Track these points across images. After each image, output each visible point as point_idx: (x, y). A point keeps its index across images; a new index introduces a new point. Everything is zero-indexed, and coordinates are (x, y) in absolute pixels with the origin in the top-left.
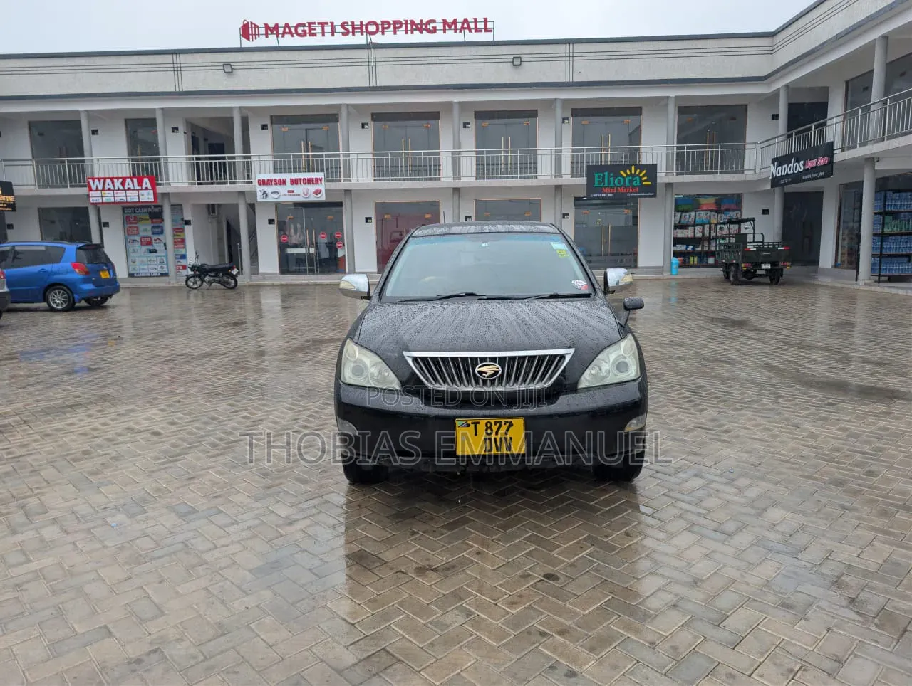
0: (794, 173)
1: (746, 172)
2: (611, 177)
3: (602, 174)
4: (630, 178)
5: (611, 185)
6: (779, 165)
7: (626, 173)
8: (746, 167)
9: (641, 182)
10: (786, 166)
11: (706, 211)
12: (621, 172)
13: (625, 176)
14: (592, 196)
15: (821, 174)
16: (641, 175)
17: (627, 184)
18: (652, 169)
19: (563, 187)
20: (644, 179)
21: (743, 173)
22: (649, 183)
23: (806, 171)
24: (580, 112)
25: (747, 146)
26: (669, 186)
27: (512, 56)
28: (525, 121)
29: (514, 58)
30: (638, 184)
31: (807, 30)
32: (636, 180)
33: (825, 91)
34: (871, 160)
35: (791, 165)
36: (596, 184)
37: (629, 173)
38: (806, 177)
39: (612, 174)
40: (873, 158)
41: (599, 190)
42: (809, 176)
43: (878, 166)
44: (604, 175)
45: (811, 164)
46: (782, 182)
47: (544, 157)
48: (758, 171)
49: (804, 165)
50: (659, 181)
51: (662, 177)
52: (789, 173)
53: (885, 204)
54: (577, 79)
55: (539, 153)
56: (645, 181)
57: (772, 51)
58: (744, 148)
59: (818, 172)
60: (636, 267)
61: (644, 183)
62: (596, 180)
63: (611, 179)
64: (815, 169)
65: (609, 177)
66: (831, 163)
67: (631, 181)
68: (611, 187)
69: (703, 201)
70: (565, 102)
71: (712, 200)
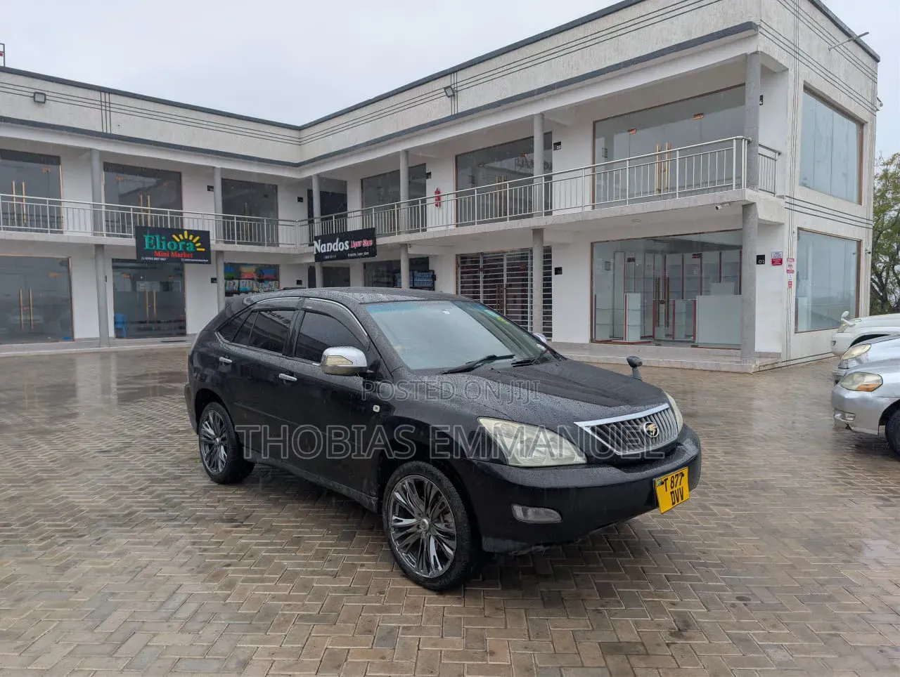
0: (339, 251)
1: (280, 245)
2: (162, 240)
3: (153, 237)
4: (184, 243)
5: (164, 248)
6: (322, 243)
7: (179, 238)
8: (280, 241)
9: (196, 247)
10: (331, 244)
11: (246, 279)
12: (174, 236)
13: (178, 240)
14: (143, 258)
15: (366, 253)
16: (195, 241)
17: (181, 249)
18: (204, 236)
19: (105, 247)
20: (197, 245)
21: (278, 246)
22: (203, 250)
23: (351, 250)
24: (113, 167)
25: (280, 223)
26: (220, 253)
27: (34, 91)
28: (44, 168)
29: (35, 93)
30: (192, 249)
31: (335, 132)
32: (190, 245)
33: (344, 184)
34: (405, 246)
35: (336, 243)
36: (147, 247)
37: (182, 238)
38: (351, 255)
39: (163, 238)
40: (406, 244)
41: (150, 253)
42: (355, 254)
43: (411, 251)
44: (155, 238)
45: (357, 244)
46: (327, 257)
47: (70, 211)
48: (298, 245)
49: (349, 244)
50: (212, 248)
51: (216, 245)
52: (334, 250)
53: (413, 282)
54: (115, 131)
55: (64, 205)
56: (199, 247)
57: (300, 143)
58: (278, 225)
59: (363, 252)
60: (184, 334)
61: (198, 249)
62: (147, 240)
63: (164, 243)
64: (361, 249)
65: (161, 240)
66: (374, 245)
67: (185, 247)
68: (164, 251)
69: (244, 269)
70: (102, 153)
71: (253, 269)
